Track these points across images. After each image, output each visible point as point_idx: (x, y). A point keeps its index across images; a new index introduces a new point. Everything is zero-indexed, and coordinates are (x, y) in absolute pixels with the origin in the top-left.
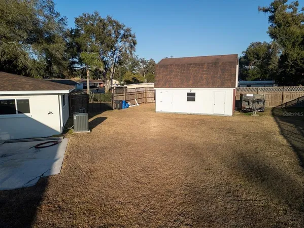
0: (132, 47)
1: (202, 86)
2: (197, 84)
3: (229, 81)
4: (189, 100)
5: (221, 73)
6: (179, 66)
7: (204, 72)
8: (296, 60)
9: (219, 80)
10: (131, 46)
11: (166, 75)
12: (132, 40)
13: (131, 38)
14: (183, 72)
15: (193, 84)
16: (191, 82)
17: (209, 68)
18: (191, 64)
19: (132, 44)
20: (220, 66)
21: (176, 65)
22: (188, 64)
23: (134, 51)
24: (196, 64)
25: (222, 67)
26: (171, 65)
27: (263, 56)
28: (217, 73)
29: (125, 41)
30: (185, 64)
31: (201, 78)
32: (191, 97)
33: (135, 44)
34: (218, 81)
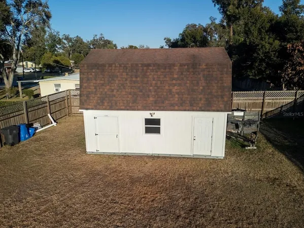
0: (44, 22)
1: (171, 108)
2: (163, 103)
3: (220, 99)
4: (148, 131)
5: (204, 84)
6: (125, 67)
7: (174, 82)
8: (268, 52)
9: (201, 96)
10: (44, 20)
11: (103, 85)
12: (44, 11)
13: (41, 8)
14: (134, 79)
15: (156, 102)
16: (151, 99)
17: (182, 74)
18: (148, 65)
19: (45, 17)
20: (203, 70)
21: (120, 66)
22: (143, 65)
23: (49, 27)
24: (159, 65)
25: (206, 73)
26: (110, 65)
27: (200, 39)
28: (198, 83)
29: (33, 13)
30: (137, 65)
31: (170, 91)
32: (153, 126)
33: (48, 17)
34: (201, 99)
